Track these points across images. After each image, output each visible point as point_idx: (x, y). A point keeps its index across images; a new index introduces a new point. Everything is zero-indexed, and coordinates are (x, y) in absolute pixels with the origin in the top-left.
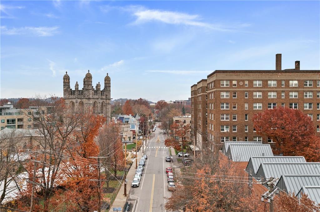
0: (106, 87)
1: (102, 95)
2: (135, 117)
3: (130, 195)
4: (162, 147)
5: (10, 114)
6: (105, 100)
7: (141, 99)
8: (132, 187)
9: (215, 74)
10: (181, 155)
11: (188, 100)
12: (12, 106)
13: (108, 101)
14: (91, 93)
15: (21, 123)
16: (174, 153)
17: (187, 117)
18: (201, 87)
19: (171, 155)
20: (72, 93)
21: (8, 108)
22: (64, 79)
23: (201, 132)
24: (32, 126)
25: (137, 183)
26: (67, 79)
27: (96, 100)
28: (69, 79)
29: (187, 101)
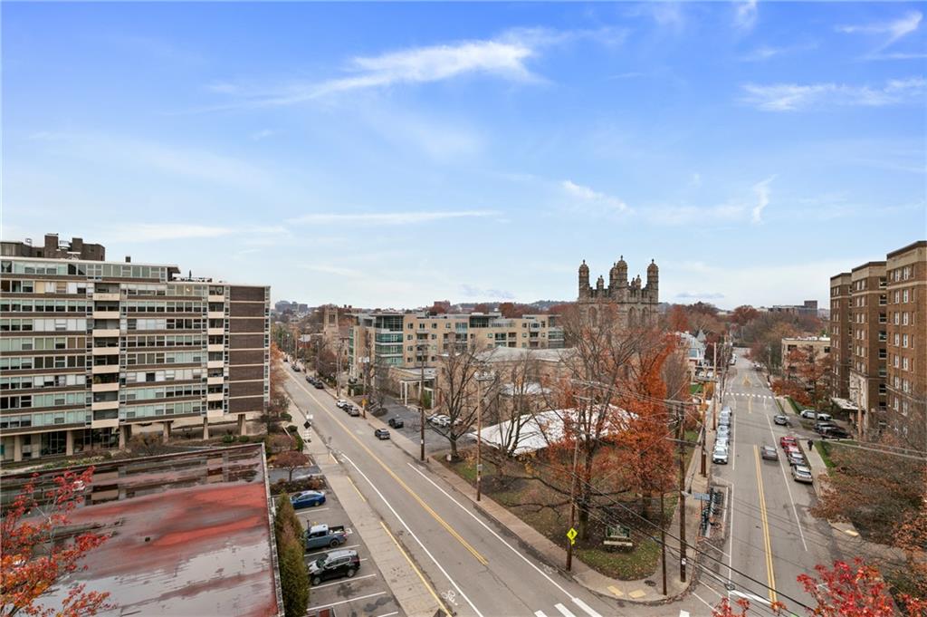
0: (650, 282)
1: (643, 297)
2: (696, 336)
3: (713, 475)
4: (759, 396)
5: (499, 325)
6: (648, 306)
7: (700, 303)
8: (714, 462)
9: (916, 250)
10: (811, 415)
11: (803, 304)
12: (500, 314)
13: (653, 307)
14: (626, 293)
15: (513, 340)
16: (789, 409)
17: (816, 338)
18: (866, 279)
19: (783, 412)
20: (593, 293)
21: (496, 317)
22: (580, 272)
23: (863, 371)
24: (528, 345)
25: (724, 457)
26: (584, 271)
27: (634, 306)
28: (588, 272)
29: (802, 307)
